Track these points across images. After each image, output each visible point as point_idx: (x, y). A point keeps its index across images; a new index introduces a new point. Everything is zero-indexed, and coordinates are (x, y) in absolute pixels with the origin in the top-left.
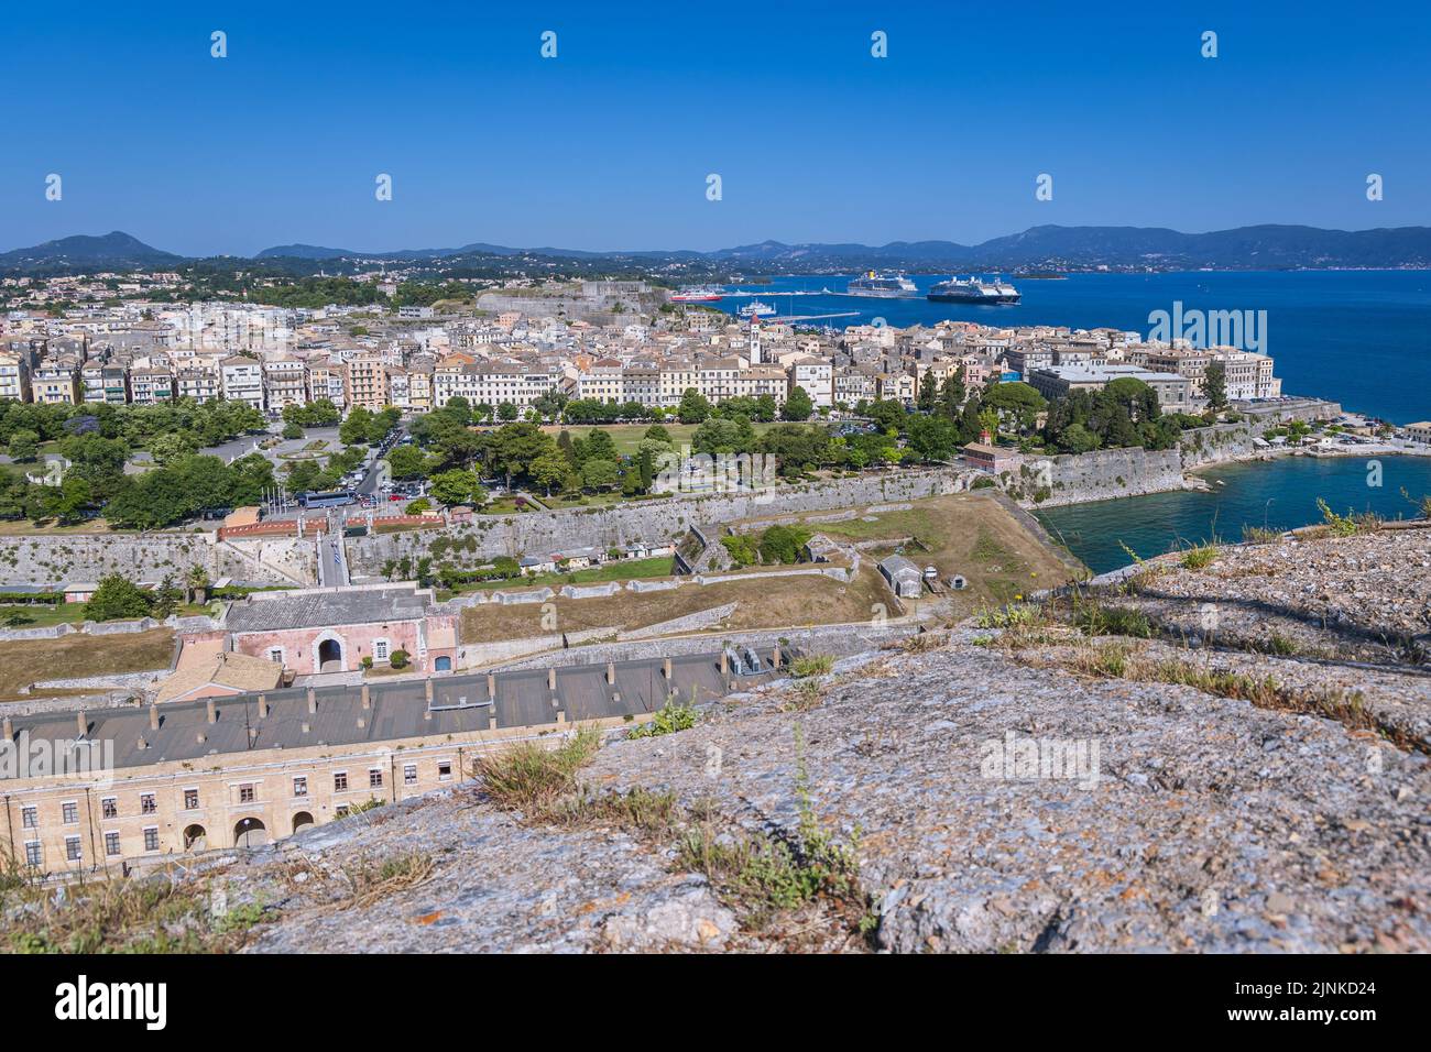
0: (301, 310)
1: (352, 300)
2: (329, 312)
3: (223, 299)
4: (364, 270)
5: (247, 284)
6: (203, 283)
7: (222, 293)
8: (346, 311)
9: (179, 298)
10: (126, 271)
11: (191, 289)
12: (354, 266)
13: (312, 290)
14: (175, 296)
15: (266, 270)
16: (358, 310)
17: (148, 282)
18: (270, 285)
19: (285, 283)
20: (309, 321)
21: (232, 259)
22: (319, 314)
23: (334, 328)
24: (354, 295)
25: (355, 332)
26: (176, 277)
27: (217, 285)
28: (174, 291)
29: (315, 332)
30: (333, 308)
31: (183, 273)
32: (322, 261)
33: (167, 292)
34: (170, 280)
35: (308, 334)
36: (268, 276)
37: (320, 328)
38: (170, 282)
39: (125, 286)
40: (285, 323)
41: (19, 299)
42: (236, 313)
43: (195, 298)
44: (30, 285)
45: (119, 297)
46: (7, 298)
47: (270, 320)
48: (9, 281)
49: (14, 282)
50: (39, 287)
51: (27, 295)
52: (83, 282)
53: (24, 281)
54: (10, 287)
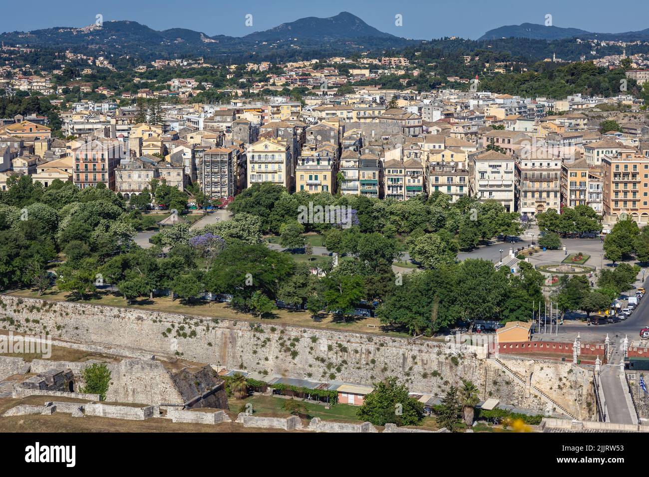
0: (542, 100)
1: (595, 90)
2: (573, 103)
3: (454, 86)
4: (602, 53)
5: (476, 71)
6: (431, 69)
7: (451, 79)
8: (593, 102)
9: (409, 85)
10: (356, 56)
11: (421, 76)
12: (590, 48)
13: (551, 77)
14: (404, 82)
15: (496, 54)
16: (606, 101)
17: (376, 67)
18: (501, 71)
19: (517, 70)
20: (551, 113)
21: (459, 41)
22: (562, 105)
23: (581, 122)
24: (598, 84)
25: (606, 128)
26: (404, 62)
27: (446, 70)
28: (403, 77)
29: (561, 126)
30: (578, 98)
31: (410, 56)
32: (555, 42)
33: (397, 78)
34: (398, 66)
35: (554, 128)
36: (497, 60)
37: (567, 122)
38: (398, 68)
39: (356, 72)
40: (525, 114)
41: (260, 84)
42: (473, 103)
43: (425, 85)
44: (270, 70)
45: (349, 83)
46: (250, 84)
47: (509, 111)
48: (251, 66)
49: (255, 67)
50: (279, 72)
51: (267, 80)
52: (316, 67)
53: (264, 66)
54: (253, 72)
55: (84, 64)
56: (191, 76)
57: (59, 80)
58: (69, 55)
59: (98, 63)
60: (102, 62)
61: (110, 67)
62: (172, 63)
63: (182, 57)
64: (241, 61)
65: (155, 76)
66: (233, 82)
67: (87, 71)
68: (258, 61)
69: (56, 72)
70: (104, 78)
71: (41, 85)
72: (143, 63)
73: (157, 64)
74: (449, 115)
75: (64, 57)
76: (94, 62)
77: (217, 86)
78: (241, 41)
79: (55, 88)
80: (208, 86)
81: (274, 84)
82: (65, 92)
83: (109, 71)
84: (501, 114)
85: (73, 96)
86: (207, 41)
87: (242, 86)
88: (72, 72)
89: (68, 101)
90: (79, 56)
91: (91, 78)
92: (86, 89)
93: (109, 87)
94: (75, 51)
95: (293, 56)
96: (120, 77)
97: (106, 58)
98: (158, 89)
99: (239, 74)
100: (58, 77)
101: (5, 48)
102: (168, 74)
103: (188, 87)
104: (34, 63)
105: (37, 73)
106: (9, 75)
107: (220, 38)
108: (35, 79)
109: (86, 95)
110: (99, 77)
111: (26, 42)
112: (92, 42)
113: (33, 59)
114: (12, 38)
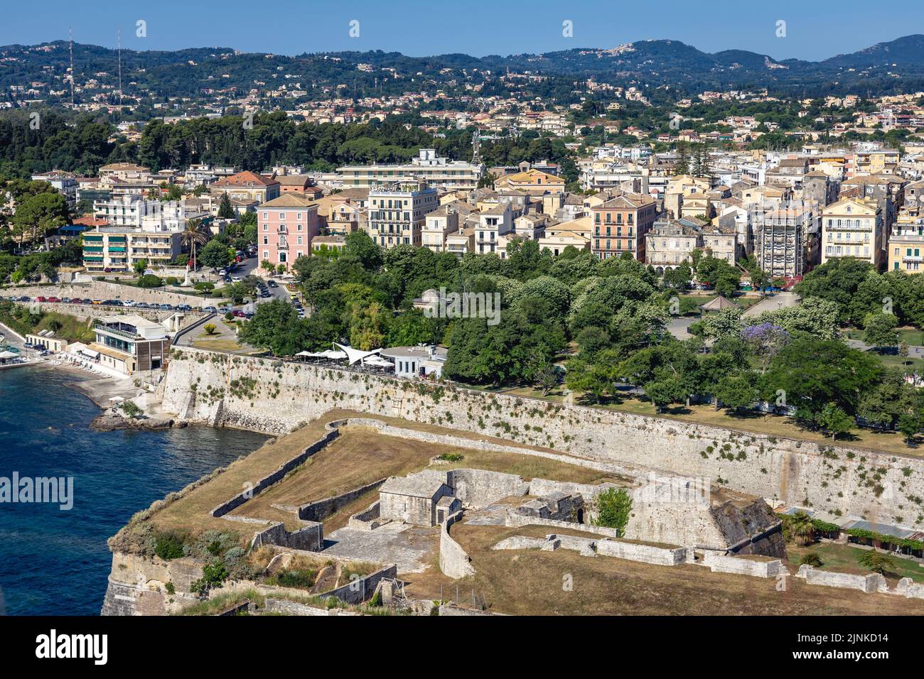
41: (844, 125)
44: (858, 106)
46: (830, 124)
48: (832, 101)
49: (838, 102)
50: (869, 109)
51: (853, 120)
53: (850, 101)
54: (834, 108)
55: (610, 96)
56: (750, 114)
57: (577, 117)
58: (592, 85)
59: (628, 95)
60: (633, 94)
61: (643, 100)
62: (725, 96)
63: (739, 89)
64: (819, 94)
65: (703, 113)
66: (807, 122)
67: (614, 106)
68: (841, 94)
69: (574, 106)
70: (635, 115)
71: (554, 123)
72: (687, 96)
73: (705, 97)
75: (585, 87)
76: (623, 94)
77: (785, 126)
78: (818, 66)
79: (572, 128)
80: (772, 127)
81: (862, 125)
82: (585, 132)
83: (642, 106)
85: (595, 138)
86: (773, 66)
87: (819, 127)
88: (593, 108)
89: (588, 145)
90: (604, 86)
91: (620, 114)
92: (612, 129)
93: (642, 127)
94: (599, 80)
95: (889, 88)
96: (656, 113)
97: (639, 88)
98: (706, 130)
99: (815, 112)
100: (576, 114)
101: (510, 76)
102: (720, 110)
103: (745, 127)
104: (546, 94)
105: (550, 108)
106: (514, 111)
107: (791, 63)
108: (547, 115)
109: (612, 137)
110: (629, 114)
111: (537, 67)
112: (622, 68)
113: (545, 90)
114: (520, 63)
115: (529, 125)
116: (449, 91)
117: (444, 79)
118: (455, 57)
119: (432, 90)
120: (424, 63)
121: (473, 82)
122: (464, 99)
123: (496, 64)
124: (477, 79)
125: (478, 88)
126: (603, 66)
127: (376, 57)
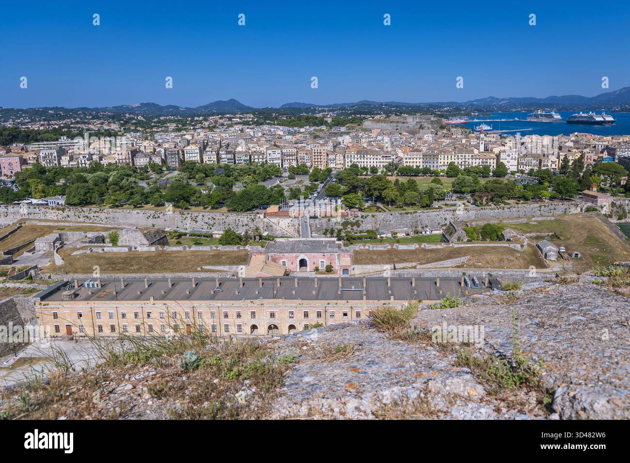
0: (296, 128)
1: (315, 124)
2: (306, 129)
3: (268, 124)
4: (319, 112)
5: (276, 118)
6: (261, 118)
7: (267, 122)
8: (312, 129)
9: (253, 124)
10: (235, 114)
11: (257, 120)
12: (316, 110)
13: (300, 120)
14: (251, 123)
15: (283, 113)
16: (317, 128)
17: (242, 118)
18: (285, 118)
19: (290, 118)
20: (299, 133)
21: (272, 108)
22: (302, 130)
23: (308, 135)
24: (315, 122)
25: (316, 137)
26: (252, 116)
27: (266, 119)
28: (251, 121)
29: (301, 137)
30: (308, 127)
31: (254, 114)
32: (304, 109)
33: (248, 122)
34: (250, 117)
35: (298, 138)
36: (284, 115)
37: (303, 135)
38: (250, 118)
39: (234, 120)
40: (290, 133)
41: (200, 125)
42: (272, 130)
43: (258, 124)
44: (203, 120)
45: (232, 124)
46: (196, 125)
47: (284, 132)
48: (196, 118)
49: (198, 119)
50: (206, 120)
51: (202, 123)
52: (220, 118)
53: (201, 118)
54: (197, 120)
55: (133, 119)
56: (174, 122)
57: (122, 125)
58: (127, 115)
59: (139, 118)
61: (144, 120)
62: (168, 118)
63: (171, 116)
64: (193, 117)
65: (160, 123)
66: (190, 124)
67: (134, 121)
68: (199, 117)
69: (122, 122)
70: (140, 124)
71: (114, 127)
72: (156, 118)
73: (162, 118)
74: (264, 134)
75: (125, 116)
76: (137, 118)
77: (184, 126)
78: (195, 109)
79: (120, 128)
80: (180, 126)
81: (204, 125)
82: (124, 129)
84: (281, 133)
85: (128, 130)
87: (193, 126)
88: (126, 122)
89: (125, 133)
90: (131, 116)
91: (135, 124)
92: (133, 128)
93: (142, 127)
94: (130, 114)
95: (213, 115)
96: (146, 123)
97: (142, 116)
98: (161, 127)
99: (192, 121)
100: (121, 124)
101: (102, 113)
102: (165, 122)
103: (172, 126)
104: (113, 118)
105: (114, 123)
106: (102, 123)
107: (187, 108)
108: (112, 124)
109: (133, 130)
110: (139, 123)
111: (110, 111)
112: (137, 111)
113: (113, 117)
114: (105, 110)
115: (107, 128)
116: (81, 118)
117: (80, 114)
118: (83, 109)
119: (75, 118)
120: (72, 110)
121: (89, 116)
122: (86, 121)
123: (97, 110)
124: (91, 114)
125: (90, 117)
126: (131, 110)
127: (56, 109)
